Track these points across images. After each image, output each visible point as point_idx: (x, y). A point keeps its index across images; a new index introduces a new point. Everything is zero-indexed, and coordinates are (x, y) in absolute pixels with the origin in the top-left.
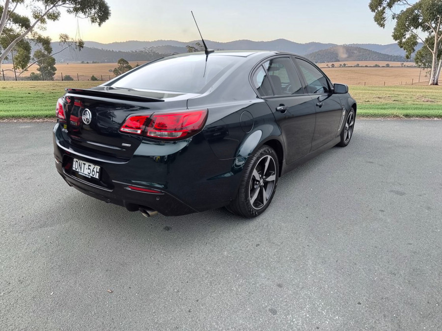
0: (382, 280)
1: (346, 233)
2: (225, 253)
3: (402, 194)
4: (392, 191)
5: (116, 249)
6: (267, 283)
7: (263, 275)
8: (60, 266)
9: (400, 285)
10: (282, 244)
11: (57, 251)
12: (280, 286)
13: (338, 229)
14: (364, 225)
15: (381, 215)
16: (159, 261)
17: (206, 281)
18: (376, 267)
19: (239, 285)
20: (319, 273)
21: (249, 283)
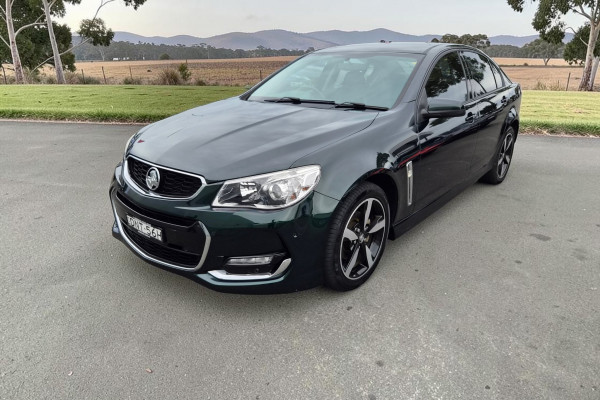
0: (518, 355)
1: (470, 292)
2: (306, 319)
3: (545, 239)
4: (532, 235)
5: (158, 313)
6: (362, 359)
7: (357, 348)
8: (81, 337)
9: (543, 362)
10: (382, 306)
11: (78, 316)
12: (380, 364)
13: (459, 286)
14: (494, 281)
15: (517, 267)
16: (216, 330)
17: (280, 357)
18: (511, 339)
19: (324, 363)
20: (433, 347)
21: (339, 360)
